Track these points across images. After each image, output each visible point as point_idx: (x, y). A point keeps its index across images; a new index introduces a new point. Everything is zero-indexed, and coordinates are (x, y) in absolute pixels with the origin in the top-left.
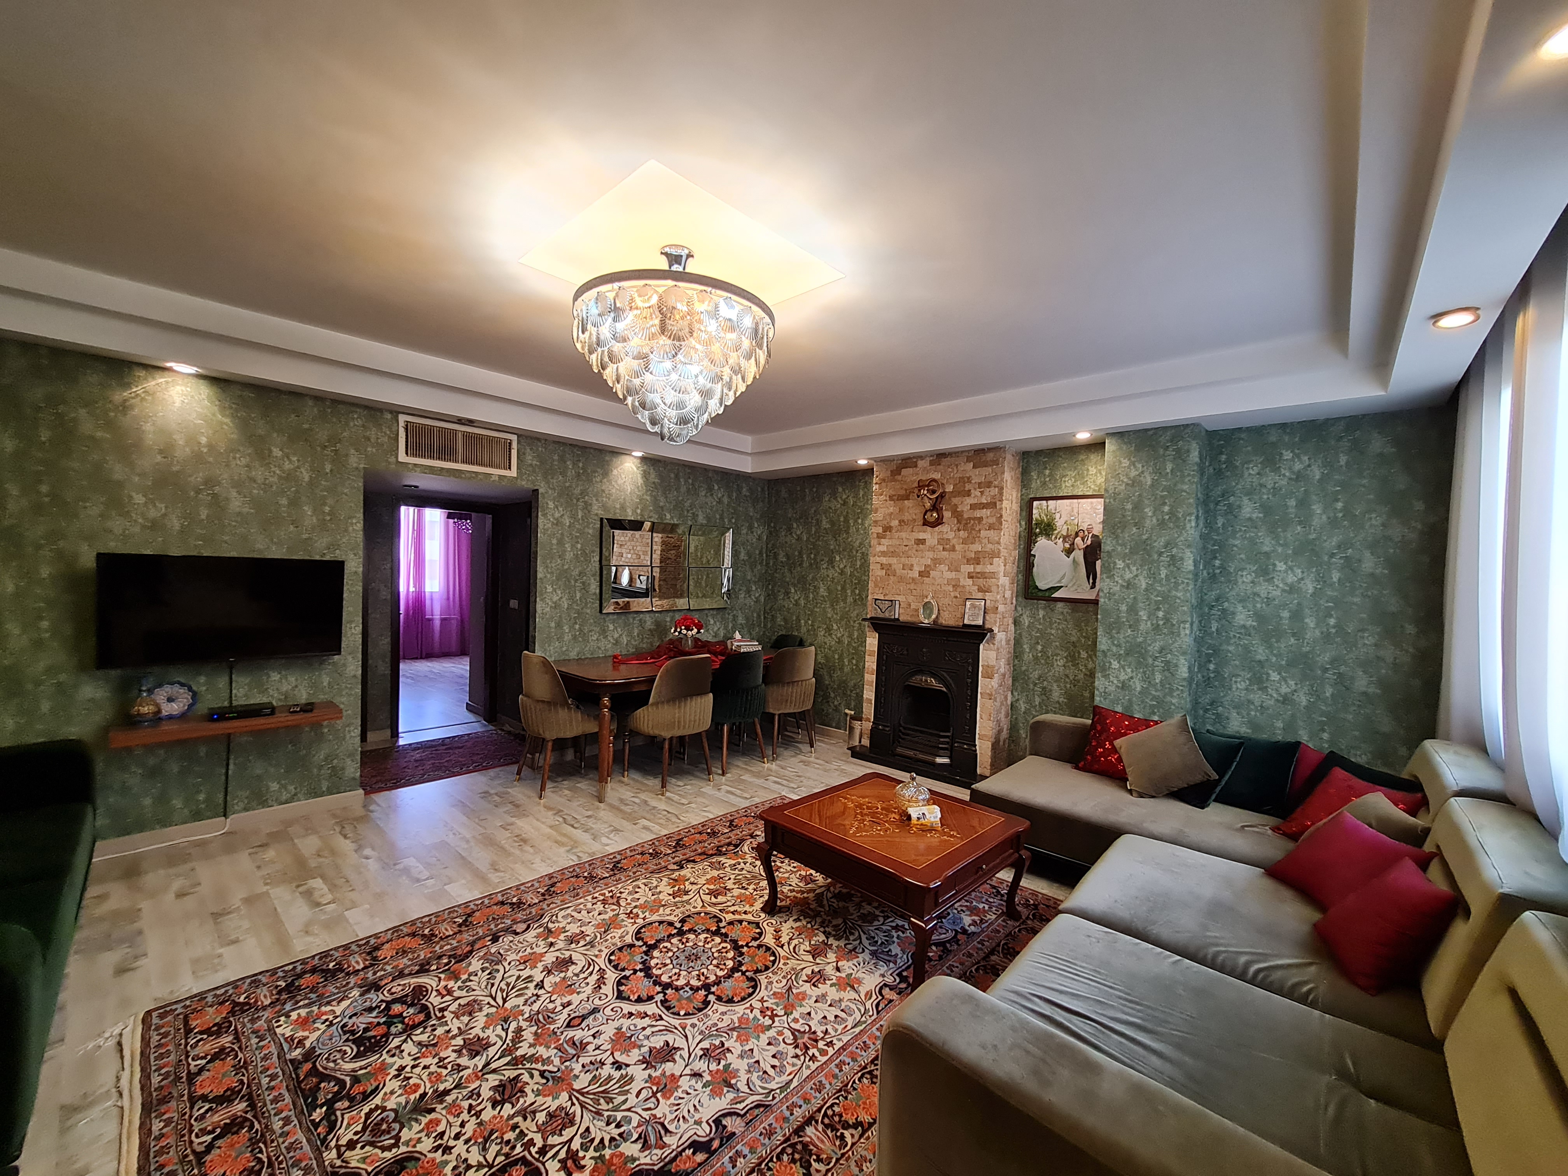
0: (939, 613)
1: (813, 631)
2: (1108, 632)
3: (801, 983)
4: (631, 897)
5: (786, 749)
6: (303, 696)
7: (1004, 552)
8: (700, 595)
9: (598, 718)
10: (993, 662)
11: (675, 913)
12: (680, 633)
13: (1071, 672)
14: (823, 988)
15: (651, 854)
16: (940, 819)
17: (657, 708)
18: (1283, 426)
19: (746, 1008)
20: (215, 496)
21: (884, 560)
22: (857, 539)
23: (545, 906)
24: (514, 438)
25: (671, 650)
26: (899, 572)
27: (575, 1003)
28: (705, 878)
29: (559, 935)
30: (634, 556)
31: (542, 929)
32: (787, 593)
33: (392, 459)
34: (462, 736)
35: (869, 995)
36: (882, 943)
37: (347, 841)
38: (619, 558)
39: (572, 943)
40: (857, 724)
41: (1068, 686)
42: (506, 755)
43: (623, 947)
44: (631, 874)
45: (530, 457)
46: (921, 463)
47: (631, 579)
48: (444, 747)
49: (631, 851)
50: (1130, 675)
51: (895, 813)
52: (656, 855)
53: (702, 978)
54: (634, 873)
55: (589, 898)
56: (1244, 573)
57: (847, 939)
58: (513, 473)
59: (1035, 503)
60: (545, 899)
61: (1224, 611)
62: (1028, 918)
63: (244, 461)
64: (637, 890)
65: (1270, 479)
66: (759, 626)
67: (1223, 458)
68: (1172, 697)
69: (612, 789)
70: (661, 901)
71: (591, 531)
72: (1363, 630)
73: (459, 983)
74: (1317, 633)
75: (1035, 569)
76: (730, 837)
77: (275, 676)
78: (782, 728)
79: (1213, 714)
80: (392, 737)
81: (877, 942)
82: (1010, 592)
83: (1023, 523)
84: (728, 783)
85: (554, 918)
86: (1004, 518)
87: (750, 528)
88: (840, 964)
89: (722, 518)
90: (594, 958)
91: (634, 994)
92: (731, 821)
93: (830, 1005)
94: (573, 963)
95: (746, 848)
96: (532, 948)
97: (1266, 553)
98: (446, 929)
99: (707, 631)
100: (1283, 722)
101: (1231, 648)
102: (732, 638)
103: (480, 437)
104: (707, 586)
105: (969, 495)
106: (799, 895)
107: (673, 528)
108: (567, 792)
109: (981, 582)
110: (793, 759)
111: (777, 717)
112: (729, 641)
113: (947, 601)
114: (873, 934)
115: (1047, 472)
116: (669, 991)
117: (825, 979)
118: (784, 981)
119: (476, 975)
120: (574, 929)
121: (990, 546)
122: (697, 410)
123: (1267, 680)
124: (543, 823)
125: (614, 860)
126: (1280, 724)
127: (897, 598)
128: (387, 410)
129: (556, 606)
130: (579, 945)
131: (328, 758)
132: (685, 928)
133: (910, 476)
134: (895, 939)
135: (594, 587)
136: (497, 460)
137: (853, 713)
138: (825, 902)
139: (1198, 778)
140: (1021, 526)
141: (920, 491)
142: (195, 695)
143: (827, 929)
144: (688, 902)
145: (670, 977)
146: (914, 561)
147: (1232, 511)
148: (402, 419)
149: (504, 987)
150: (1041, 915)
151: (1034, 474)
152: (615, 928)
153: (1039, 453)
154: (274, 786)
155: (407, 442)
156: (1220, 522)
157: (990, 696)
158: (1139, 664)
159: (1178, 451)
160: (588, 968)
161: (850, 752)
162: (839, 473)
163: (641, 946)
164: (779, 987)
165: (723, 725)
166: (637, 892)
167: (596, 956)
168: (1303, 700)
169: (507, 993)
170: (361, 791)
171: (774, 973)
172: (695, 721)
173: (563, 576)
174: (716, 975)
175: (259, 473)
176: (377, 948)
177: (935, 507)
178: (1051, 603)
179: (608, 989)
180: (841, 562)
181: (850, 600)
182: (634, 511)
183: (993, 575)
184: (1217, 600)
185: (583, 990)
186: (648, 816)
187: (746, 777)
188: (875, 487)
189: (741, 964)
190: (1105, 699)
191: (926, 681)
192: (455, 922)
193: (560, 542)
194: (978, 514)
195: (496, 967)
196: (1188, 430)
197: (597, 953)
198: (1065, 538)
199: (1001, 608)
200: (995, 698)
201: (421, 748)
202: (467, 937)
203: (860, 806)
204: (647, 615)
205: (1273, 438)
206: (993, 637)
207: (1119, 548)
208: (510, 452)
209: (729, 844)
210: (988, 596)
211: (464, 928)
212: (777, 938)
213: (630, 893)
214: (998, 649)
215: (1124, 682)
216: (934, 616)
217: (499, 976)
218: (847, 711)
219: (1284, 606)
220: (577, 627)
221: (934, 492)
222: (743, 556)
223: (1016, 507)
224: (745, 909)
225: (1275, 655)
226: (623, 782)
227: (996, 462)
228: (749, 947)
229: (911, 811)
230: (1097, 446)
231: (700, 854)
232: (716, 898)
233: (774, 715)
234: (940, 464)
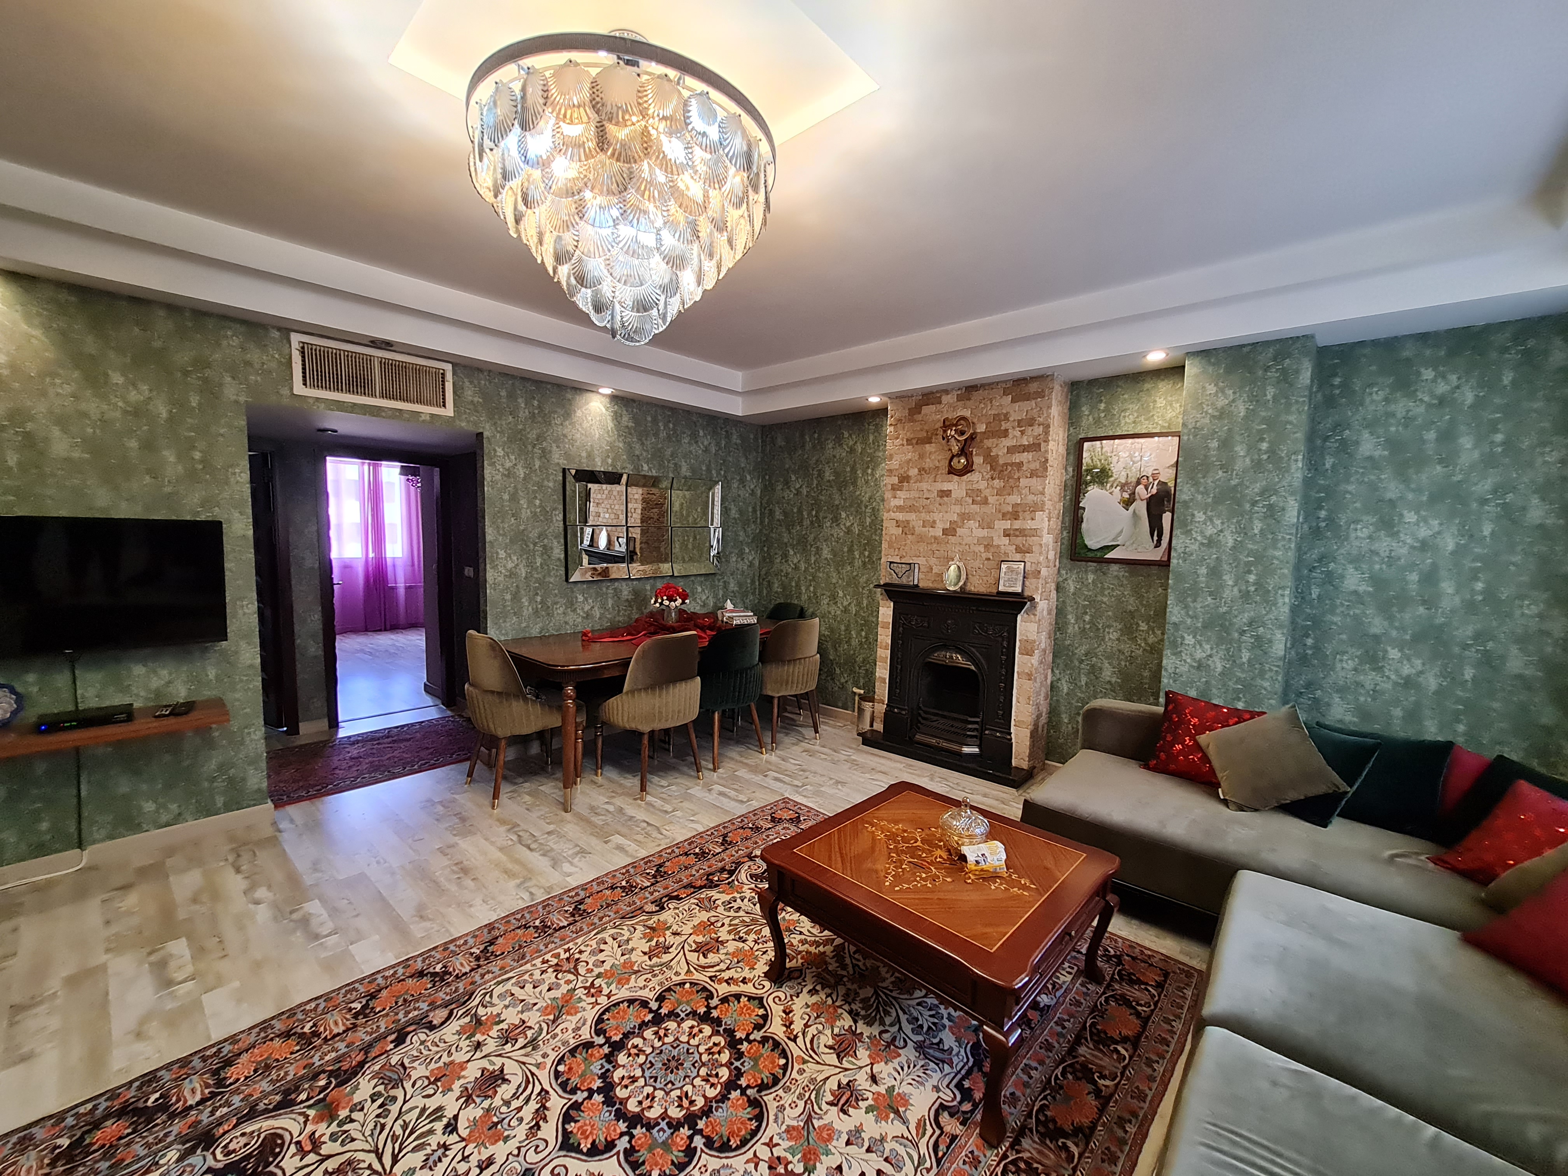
0: (967, 579)
1: (816, 599)
2: (1181, 600)
3: (825, 1107)
4: (594, 958)
5: (787, 734)
6: (180, 692)
7: (1048, 505)
8: (687, 559)
9: (561, 709)
10: (1033, 636)
11: (651, 984)
12: (661, 604)
13: (1126, 647)
14: (858, 1116)
15: (623, 888)
16: (1006, 861)
17: (633, 696)
18: (1423, 338)
19: (747, 1162)
20: (28, 435)
21: (900, 516)
22: (866, 493)
23: (477, 978)
24: (448, 367)
25: (651, 625)
26: (919, 530)
27: (500, 1159)
28: (690, 924)
29: (491, 1029)
30: (613, 516)
31: (468, 1019)
32: (785, 556)
33: (285, 392)
34: (412, 725)
35: (921, 1125)
36: (929, 1028)
37: (239, 877)
38: (596, 519)
39: (507, 1042)
40: (867, 705)
41: (1123, 663)
42: (459, 749)
43: (577, 1047)
44: (596, 920)
45: (470, 393)
46: (945, 399)
47: (609, 542)
48: (390, 739)
49: (598, 884)
50: (1209, 652)
51: (940, 847)
52: (629, 889)
53: (686, 1103)
54: (601, 919)
55: (538, 962)
56: (1359, 526)
57: (882, 1023)
58: (449, 411)
59: (1086, 445)
60: (479, 966)
61: (1329, 574)
62: (1112, 979)
63: (68, 389)
64: (602, 947)
65: (1401, 406)
66: (753, 594)
67: (1337, 381)
68: (1263, 679)
69: (582, 792)
70: (633, 964)
71: (551, 484)
72: (1522, 597)
73: (334, 1127)
74: (1457, 600)
75: (1084, 525)
76: (723, 860)
77: (138, 670)
78: (782, 709)
79: (1309, 699)
80: (330, 727)
81: (921, 1026)
82: (1053, 553)
83: (1071, 469)
84: (721, 782)
85: (487, 998)
86: (1050, 463)
87: (742, 481)
88: (876, 1068)
89: (709, 470)
90: (534, 1069)
91: (587, 1138)
92: (725, 836)
93: (869, 1150)
94: (505, 1081)
95: (743, 876)
96: (450, 1054)
97: (1390, 500)
98: (336, 1022)
99: (695, 600)
100: (1403, 709)
101: (1336, 619)
102: (723, 608)
103: (404, 366)
104: (694, 548)
105: (1006, 436)
106: (812, 949)
107: (654, 482)
108: (527, 798)
109: (1019, 540)
110: (795, 748)
111: (776, 701)
112: (719, 612)
113: (977, 564)
114: (915, 1014)
115: (1102, 406)
116: (638, 1131)
117: (857, 1100)
118: (801, 1104)
119: (362, 1109)
120: (512, 1017)
121: (1031, 497)
122: (664, 289)
123: (1384, 658)
124: (492, 843)
125: (576, 899)
126: (1398, 712)
127: (915, 560)
128: (274, 327)
129: (512, 574)
130: (517, 1046)
131: (222, 768)
132: (664, 1011)
133: (933, 415)
134: (946, 1021)
135: (558, 552)
136: (427, 394)
137: (862, 692)
138: (848, 961)
139: (1321, 789)
140: (1067, 474)
141: (945, 431)
142: (20, 699)
143: (854, 1007)
144: (667, 965)
145: (640, 1103)
146: (936, 516)
147: (1345, 448)
148: (296, 339)
149: (398, 1131)
150: (1130, 974)
151: (1085, 410)
152: (568, 1013)
153: (1093, 383)
154: (149, 806)
155: (304, 369)
156: (1329, 462)
157: (1029, 677)
158: (1221, 641)
159: (1284, 372)
160: (524, 1090)
161: (861, 738)
162: (845, 415)
163: (601, 1046)
164: (793, 1116)
165: (713, 713)
166: (602, 951)
167: (538, 1066)
168: (1431, 682)
169: (401, 1144)
170: (270, 805)
171: (787, 1090)
172: (679, 712)
173: (519, 539)
174: (704, 1096)
175: (93, 406)
176: (228, 1063)
177: (964, 452)
178: (1104, 565)
179: (549, 1131)
180: (847, 519)
181: (858, 563)
182: (604, 461)
183: (1035, 532)
184: (1320, 560)
185: (512, 1133)
186: (624, 830)
187: (742, 773)
188: (890, 429)
189: (739, 1074)
190: (1175, 681)
191: (951, 657)
192: (350, 1009)
193: (514, 498)
194: (1017, 458)
195: (392, 1093)
196: (1298, 345)
197: (540, 1060)
198: (1123, 487)
199: (1044, 572)
200: (1035, 678)
201: (362, 741)
202: (362, 1036)
203: (892, 837)
204: (624, 584)
205: (1406, 354)
206: (1034, 606)
207: (1200, 497)
208: (443, 385)
209: (722, 870)
210: (1028, 557)
211: (361, 1020)
212: (788, 1024)
213: (593, 953)
214: (1039, 620)
215: (1200, 660)
216: (961, 583)
217: (394, 1109)
218: (855, 690)
219: (1412, 566)
220: (539, 599)
221: (962, 433)
222: (734, 513)
223: (1062, 450)
224: (743, 975)
225: (1397, 628)
226: (595, 783)
227: (1040, 394)
228: (750, 1042)
229: (965, 850)
230: (1175, 371)
231: (685, 887)
232: (705, 956)
233: (772, 698)
234: (969, 399)
